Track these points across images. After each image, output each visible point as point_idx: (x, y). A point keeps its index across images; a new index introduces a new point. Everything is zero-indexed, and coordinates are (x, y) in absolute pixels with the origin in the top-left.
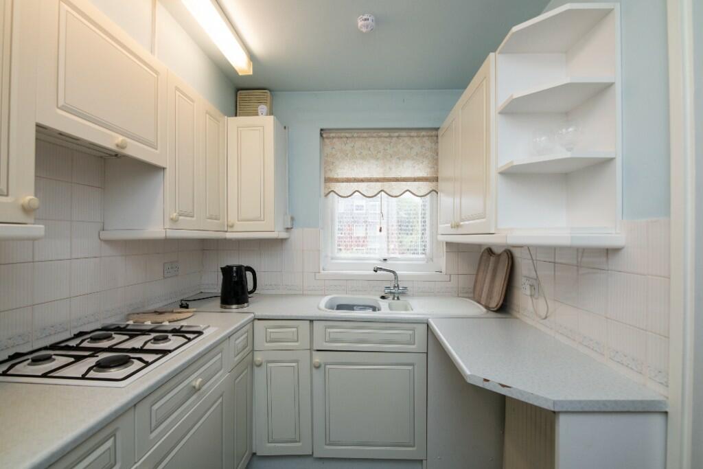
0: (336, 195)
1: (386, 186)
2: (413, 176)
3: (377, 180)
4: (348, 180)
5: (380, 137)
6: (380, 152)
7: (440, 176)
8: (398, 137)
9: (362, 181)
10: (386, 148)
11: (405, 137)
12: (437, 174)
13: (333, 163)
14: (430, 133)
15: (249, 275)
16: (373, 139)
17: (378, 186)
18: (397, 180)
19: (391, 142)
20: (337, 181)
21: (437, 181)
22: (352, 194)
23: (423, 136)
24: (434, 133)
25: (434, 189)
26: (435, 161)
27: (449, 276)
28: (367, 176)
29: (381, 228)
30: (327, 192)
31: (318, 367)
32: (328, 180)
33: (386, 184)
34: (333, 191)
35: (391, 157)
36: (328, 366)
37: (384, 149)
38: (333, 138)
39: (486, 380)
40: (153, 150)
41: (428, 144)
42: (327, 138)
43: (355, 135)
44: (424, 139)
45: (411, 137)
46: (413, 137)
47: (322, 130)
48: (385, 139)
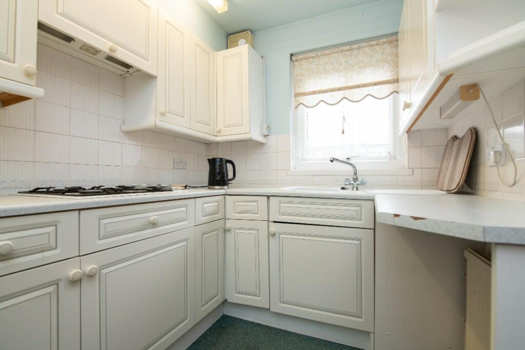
0: (304, 106)
1: (347, 93)
2: (374, 81)
3: (340, 89)
4: (314, 93)
5: (342, 51)
6: (342, 65)
7: (400, 77)
8: (358, 48)
9: (326, 91)
10: (347, 60)
11: (366, 47)
12: (398, 76)
13: (302, 80)
14: (390, 39)
15: (229, 166)
16: (336, 55)
17: (341, 94)
18: (358, 87)
19: (352, 54)
20: (305, 94)
21: (398, 82)
22: (318, 104)
23: (384, 43)
24: (393, 38)
25: (396, 90)
26: (396, 64)
27: (411, 170)
28: (331, 87)
29: (343, 130)
30: (297, 105)
31: (274, 235)
32: (297, 95)
33: (348, 91)
34: (302, 104)
35: (352, 67)
36: (282, 236)
37: (346, 61)
38: (301, 59)
39: (396, 216)
40: (145, 61)
41: (388, 49)
42: (297, 61)
43: (319, 53)
44: (385, 46)
45: (371, 46)
46: (373, 45)
47: (292, 55)
48: (346, 52)
